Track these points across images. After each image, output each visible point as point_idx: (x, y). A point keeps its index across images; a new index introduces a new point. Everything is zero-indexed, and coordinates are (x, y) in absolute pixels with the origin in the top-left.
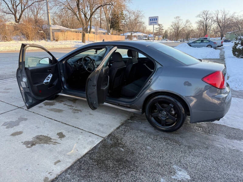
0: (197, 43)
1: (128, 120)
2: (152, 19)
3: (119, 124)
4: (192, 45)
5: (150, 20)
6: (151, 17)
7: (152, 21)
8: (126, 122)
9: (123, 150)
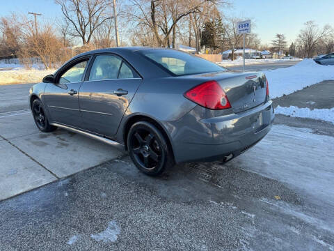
1: (118, 159)
5: (239, 26)
7: (241, 28)
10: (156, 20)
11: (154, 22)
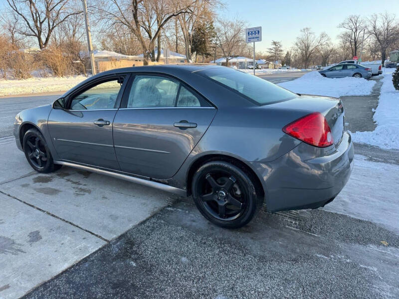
0: (335, 70)
1: (169, 206)
2: (250, 33)
3: (149, 215)
4: (326, 73)
5: (249, 33)
6: (250, 29)
7: (250, 36)
8: (163, 210)
9: (134, 265)
10: (139, 19)
11: (137, 22)
